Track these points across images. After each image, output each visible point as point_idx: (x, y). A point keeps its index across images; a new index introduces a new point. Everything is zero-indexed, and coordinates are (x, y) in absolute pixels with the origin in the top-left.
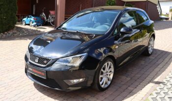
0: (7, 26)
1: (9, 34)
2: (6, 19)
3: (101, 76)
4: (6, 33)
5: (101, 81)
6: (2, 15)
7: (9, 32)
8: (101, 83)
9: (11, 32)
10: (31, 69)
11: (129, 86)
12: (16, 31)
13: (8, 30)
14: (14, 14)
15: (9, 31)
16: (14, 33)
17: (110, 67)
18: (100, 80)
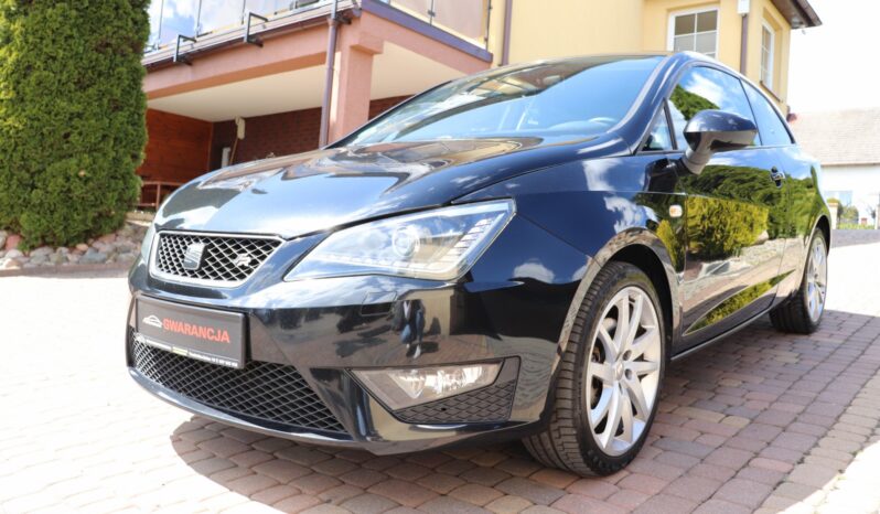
0: (92, 214)
1: (97, 251)
2: (86, 180)
3: (593, 369)
4: (82, 247)
5: (594, 406)
6: (74, 161)
7: (97, 245)
8: (594, 417)
9: (104, 246)
10: (158, 324)
11: (757, 455)
12: (129, 243)
13: (90, 235)
14: (128, 159)
15: (96, 238)
16: (116, 250)
17: (641, 332)
18: (589, 392)
